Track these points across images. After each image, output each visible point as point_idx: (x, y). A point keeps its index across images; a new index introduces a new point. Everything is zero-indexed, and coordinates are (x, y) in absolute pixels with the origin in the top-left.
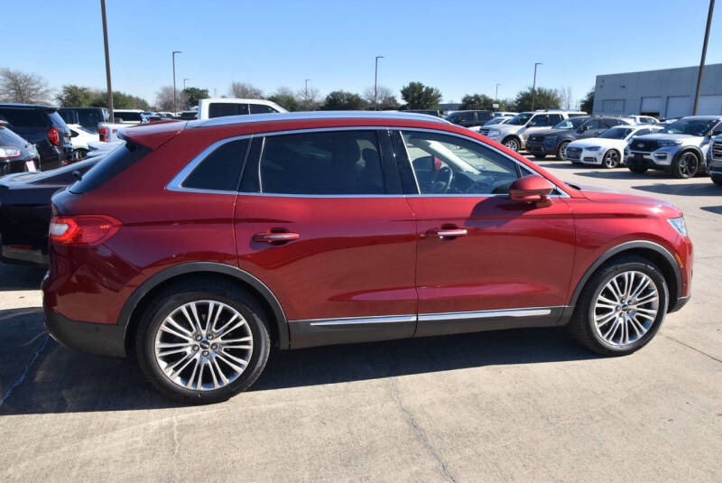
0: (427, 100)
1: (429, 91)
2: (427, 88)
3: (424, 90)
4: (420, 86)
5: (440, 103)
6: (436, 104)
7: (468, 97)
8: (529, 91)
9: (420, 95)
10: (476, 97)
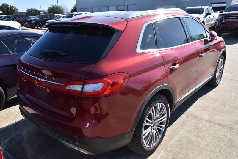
0: (11, 11)
1: (12, 7)
2: (10, 6)
3: (9, 7)
4: (7, 5)
5: (18, 12)
6: (16, 12)
7: (29, 9)
8: (52, 6)
9: (8, 9)
10: (32, 9)
